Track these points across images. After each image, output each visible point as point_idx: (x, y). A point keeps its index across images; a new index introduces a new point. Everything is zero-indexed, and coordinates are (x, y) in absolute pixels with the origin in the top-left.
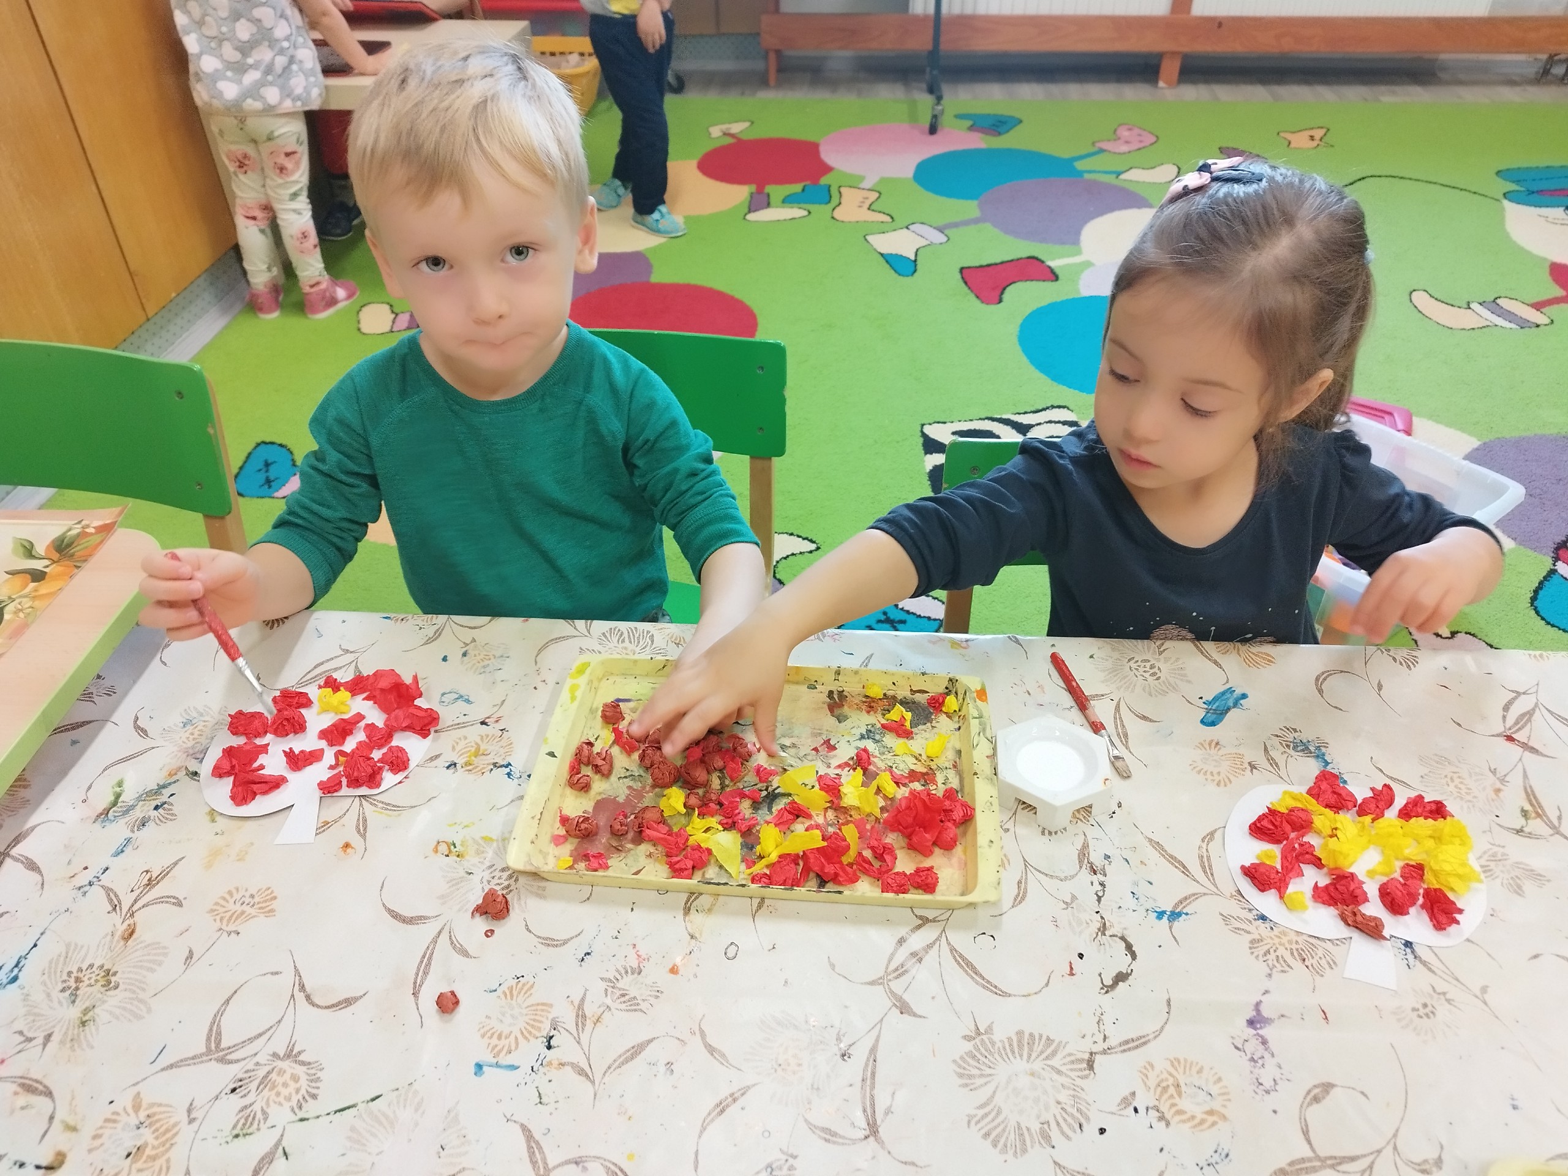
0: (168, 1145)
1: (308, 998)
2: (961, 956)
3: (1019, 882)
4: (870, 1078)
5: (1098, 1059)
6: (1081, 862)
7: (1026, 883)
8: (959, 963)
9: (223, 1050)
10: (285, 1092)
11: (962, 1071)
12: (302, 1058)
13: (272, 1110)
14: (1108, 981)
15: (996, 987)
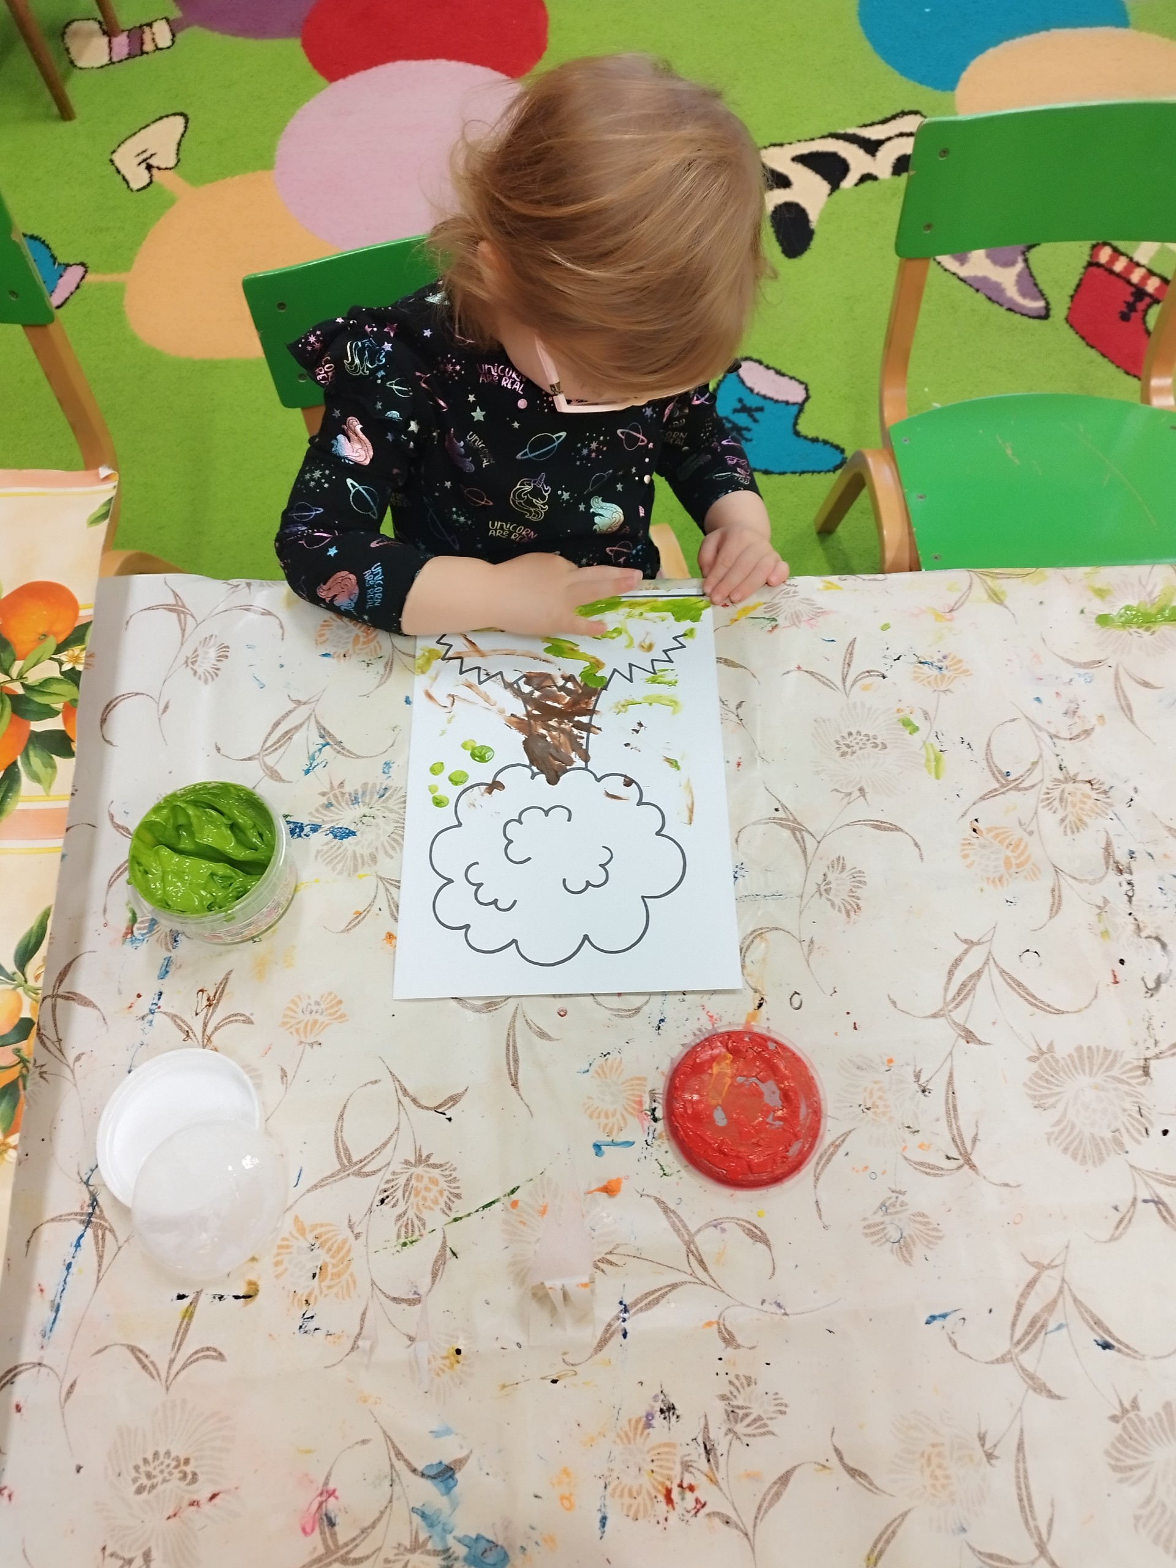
0: (346, 1262)
1: (414, 1101)
2: (1011, 978)
3: (1053, 890)
4: (952, 1111)
5: (1153, 1064)
6: (1107, 863)
7: (1059, 890)
8: (1011, 986)
9: (356, 1164)
10: (431, 1195)
11: (1033, 1093)
12: (432, 1161)
13: (426, 1215)
14: (1151, 985)
15: (1049, 1006)
